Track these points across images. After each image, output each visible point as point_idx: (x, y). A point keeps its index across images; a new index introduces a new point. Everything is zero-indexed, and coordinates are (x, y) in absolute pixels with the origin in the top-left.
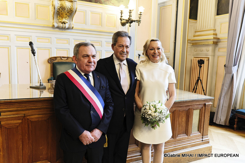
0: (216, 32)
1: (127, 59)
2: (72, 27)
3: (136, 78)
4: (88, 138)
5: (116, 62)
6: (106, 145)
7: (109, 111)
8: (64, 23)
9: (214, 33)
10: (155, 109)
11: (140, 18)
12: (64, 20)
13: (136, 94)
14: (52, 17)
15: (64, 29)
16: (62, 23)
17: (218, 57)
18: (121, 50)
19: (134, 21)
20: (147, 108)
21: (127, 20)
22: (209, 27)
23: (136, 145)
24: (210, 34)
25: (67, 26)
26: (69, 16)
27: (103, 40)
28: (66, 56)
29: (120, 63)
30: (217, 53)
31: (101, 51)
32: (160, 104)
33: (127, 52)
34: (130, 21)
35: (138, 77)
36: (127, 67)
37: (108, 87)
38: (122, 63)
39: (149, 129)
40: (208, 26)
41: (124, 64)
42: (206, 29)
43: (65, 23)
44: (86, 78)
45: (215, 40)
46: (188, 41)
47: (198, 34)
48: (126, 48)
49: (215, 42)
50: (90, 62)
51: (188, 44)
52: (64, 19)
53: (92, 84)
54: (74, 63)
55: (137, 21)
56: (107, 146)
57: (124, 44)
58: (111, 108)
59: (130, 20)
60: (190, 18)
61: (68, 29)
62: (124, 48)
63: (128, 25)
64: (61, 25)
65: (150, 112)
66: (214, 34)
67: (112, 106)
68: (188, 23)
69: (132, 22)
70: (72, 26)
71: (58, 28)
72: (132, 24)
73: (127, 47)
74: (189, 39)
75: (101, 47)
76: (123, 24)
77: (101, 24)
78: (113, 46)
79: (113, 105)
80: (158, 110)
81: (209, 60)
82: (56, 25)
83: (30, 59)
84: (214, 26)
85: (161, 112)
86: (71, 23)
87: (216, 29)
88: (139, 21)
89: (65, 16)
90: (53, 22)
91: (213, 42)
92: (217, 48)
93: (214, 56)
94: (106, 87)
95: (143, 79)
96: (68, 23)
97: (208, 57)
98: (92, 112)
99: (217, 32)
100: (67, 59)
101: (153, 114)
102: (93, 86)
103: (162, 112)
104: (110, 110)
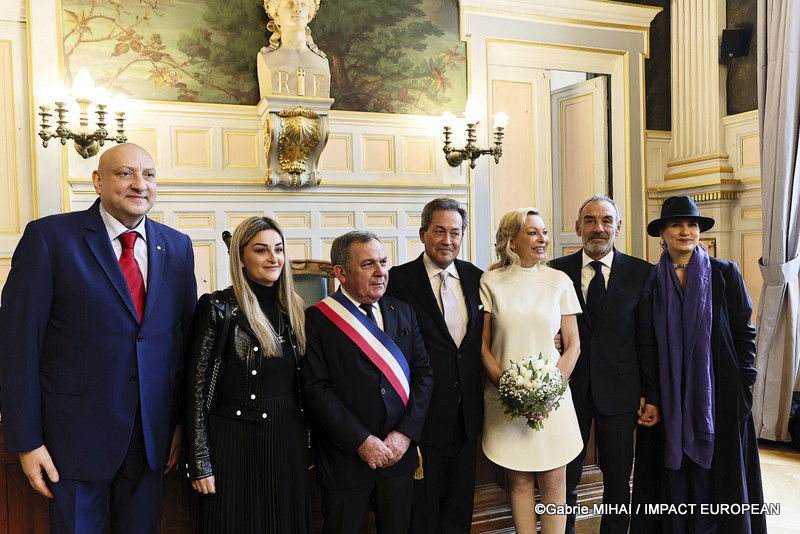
0: (729, 163)
1: (457, 262)
2: (316, 181)
3: (480, 307)
4: (379, 450)
5: (432, 272)
6: (419, 475)
7: (421, 387)
8: (297, 172)
9: (724, 165)
10: (531, 372)
11: (497, 143)
12: (296, 165)
13: (484, 347)
14: (266, 160)
15: (296, 187)
16: (292, 173)
17: (743, 236)
18: (439, 239)
19: (484, 152)
20: (513, 372)
21: (462, 151)
22: (707, 150)
23: (499, 485)
24: (714, 170)
25: (304, 178)
26: (308, 155)
27: (401, 209)
28: (303, 259)
29: (440, 274)
30: (740, 226)
31: (397, 238)
32: (542, 361)
33: (453, 244)
34: (472, 153)
35: (486, 306)
36: (458, 282)
37: (418, 329)
38: (445, 273)
39: (524, 433)
40: (704, 147)
41: (450, 275)
42: (700, 156)
43: (298, 174)
44: (365, 313)
45: (728, 188)
46: (647, 193)
47: (676, 170)
48: (453, 237)
49: (727, 192)
50: (378, 275)
51: (650, 202)
52: (295, 162)
53: (380, 325)
54: (324, 276)
55: (491, 151)
56: (422, 477)
57: (446, 225)
58: (428, 381)
59: (470, 150)
60: (649, 126)
61: (308, 185)
62: (446, 237)
63: (466, 163)
64: (289, 178)
65: (520, 381)
66: (722, 171)
67: (430, 375)
68: (645, 142)
69: (477, 154)
70: (317, 177)
71: (282, 185)
72: (476, 161)
73: (454, 233)
74: (649, 186)
75: (394, 227)
76: (454, 162)
77: (393, 165)
78: (422, 231)
79: (431, 372)
80: (539, 374)
81: (715, 245)
82: (276, 179)
83: (211, 272)
84: (723, 147)
85: (546, 379)
86: (314, 170)
87: (729, 153)
88: (496, 153)
89: (298, 154)
90: (269, 172)
91: (722, 192)
92: (737, 211)
93: (730, 232)
94: (413, 330)
95: (497, 310)
96: (307, 172)
97: (712, 236)
98: (383, 391)
99: (734, 162)
100: (305, 267)
101: (529, 384)
102: (382, 328)
103: (551, 377)
104: (425, 385)
